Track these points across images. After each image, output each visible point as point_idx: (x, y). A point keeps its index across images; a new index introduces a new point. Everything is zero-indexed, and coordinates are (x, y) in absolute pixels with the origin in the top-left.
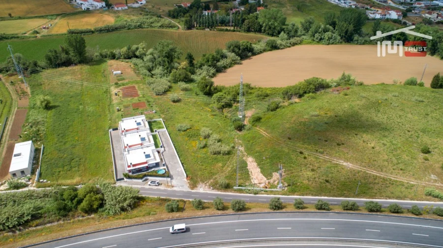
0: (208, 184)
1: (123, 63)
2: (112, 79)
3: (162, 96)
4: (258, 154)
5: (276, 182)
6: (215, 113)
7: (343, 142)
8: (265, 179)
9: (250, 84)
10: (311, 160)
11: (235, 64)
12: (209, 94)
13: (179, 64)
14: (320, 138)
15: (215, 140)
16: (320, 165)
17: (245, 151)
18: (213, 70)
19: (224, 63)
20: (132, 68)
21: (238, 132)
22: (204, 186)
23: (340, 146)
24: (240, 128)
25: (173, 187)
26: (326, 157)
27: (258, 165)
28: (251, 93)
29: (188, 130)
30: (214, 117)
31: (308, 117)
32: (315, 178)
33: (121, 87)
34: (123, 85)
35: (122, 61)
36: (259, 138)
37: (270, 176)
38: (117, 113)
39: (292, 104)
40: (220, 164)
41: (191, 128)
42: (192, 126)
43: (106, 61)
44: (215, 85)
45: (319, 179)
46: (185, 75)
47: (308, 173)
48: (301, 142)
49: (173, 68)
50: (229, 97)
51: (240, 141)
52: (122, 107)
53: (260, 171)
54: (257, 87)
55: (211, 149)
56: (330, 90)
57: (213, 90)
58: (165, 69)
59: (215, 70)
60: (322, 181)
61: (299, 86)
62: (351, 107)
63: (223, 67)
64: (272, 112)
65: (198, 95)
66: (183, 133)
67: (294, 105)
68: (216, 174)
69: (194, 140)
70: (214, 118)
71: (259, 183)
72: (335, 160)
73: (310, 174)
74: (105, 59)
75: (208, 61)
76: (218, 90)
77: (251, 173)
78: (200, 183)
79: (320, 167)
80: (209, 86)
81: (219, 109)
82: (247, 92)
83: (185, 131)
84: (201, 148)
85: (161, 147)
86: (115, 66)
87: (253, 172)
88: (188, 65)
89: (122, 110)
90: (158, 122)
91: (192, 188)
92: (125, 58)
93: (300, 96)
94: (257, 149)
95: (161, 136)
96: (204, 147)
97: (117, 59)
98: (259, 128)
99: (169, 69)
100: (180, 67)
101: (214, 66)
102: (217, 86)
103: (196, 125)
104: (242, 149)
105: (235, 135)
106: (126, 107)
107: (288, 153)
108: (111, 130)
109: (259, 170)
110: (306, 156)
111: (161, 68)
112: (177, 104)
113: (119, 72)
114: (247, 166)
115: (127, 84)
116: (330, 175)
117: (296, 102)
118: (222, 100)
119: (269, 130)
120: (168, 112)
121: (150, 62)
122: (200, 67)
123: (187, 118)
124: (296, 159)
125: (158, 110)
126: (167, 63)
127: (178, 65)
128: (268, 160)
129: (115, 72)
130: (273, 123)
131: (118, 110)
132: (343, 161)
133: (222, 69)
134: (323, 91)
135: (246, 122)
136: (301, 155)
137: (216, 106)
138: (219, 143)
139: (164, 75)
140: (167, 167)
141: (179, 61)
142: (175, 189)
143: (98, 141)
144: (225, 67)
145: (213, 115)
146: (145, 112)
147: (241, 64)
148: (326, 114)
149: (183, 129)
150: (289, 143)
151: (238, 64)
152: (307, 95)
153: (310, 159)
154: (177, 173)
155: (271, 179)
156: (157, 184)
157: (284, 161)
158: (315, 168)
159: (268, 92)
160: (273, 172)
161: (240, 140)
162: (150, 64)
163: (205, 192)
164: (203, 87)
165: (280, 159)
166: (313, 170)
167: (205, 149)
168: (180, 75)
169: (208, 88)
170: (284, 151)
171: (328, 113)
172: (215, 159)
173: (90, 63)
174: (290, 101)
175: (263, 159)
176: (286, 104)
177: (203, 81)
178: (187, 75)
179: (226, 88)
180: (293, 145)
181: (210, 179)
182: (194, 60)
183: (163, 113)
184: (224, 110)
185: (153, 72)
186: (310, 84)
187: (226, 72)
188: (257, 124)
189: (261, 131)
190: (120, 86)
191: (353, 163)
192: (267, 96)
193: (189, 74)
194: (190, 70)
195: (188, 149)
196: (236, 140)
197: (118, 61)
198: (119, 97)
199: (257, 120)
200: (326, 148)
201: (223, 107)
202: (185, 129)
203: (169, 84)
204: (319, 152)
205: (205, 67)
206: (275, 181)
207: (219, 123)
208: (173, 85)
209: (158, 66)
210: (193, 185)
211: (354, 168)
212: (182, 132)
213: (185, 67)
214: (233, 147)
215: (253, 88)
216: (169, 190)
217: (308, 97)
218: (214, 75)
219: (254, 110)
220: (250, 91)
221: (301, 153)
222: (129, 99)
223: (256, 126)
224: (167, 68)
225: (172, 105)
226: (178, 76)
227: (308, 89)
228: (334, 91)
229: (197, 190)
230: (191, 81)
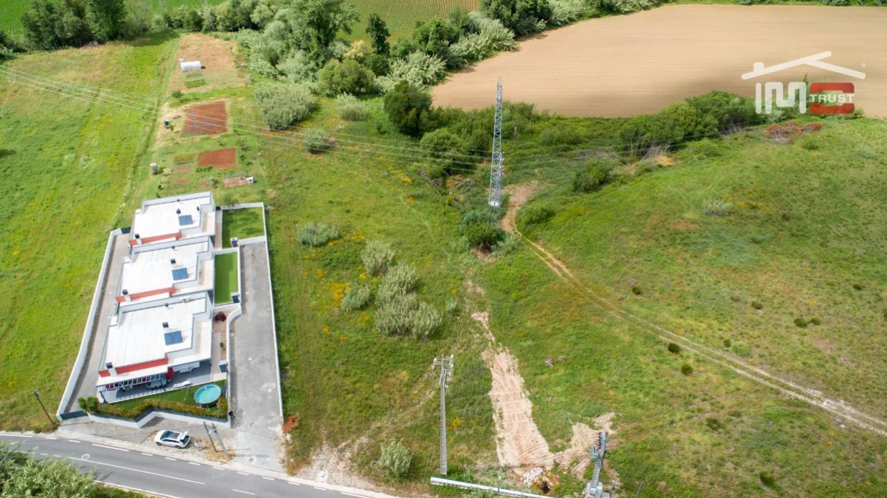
0: (348, 454)
1: (217, 40)
2: (174, 81)
3: (289, 132)
4: (530, 343)
5: (581, 467)
6: (419, 191)
7: (816, 316)
8: (544, 447)
9: (532, 107)
10: (708, 381)
11: (499, 50)
12: (414, 131)
13: (347, 44)
14: (737, 293)
15: (402, 284)
16: (740, 404)
17: (492, 326)
18: (436, 65)
19: (469, 46)
20: (233, 54)
21: (480, 255)
22: (333, 460)
23: (806, 330)
24: (487, 243)
25: (231, 456)
26: (758, 370)
27: (528, 385)
28: (532, 132)
29: (331, 244)
30: (418, 202)
31: (696, 217)
32: (721, 462)
33: (188, 105)
34: (197, 99)
35: (216, 37)
36: (540, 284)
37: (562, 437)
38: (152, 178)
39: (648, 170)
40: (404, 375)
41: (340, 237)
42: (348, 228)
43: (178, 36)
44: (435, 105)
45: (737, 464)
46: (356, 76)
47: (697, 437)
48: (675, 308)
49: (330, 56)
50: (467, 142)
51: (479, 290)
52: (170, 160)
53: (530, 412)
54: (550, 114)
55: (385, 316)
56: (762, 130)
57: (424, 120)
58: (311, 58)
59: (444, 63)
60: (748, 478)
61: (674, 116)
62: (830, 187)
63: (464, 57)
64: (586, 195)
65: (384, 132)
66: (313, 252)
67: (656, 174)
68: (383, 413)
69: (338, 281)
70: (414, 207)
71: (522, 466)
72: (791, 385)
73: (704, 439)
74: (176, 31)
75: (426, 39)
76: (441, 120)
77: (501, 417)
78: (325, 447)
79: (738, 415)
80: (414, 110)
81: (434, 177)
82: (521, 130)
83: (322, 245)
84: (355, 309)
85: (236, 300)
86: (194, 47)
87: (505, 415)
88: (371, 50)
89: (166, 171)
90: (253, 213)
91: (293, 469)
92: (227, 29)
93: (675, 147)
94: (529, 324)
95: (248, 261)
96: (365, 306)
97: (207, 31)
98: (544, 246)
99: (322, 58)
100: (348, 54)
101: (442, 53)
102: (440, 109)
103: (359, 225)
104: (481, 317)
105: (468, 266)
106: (180, 162)
107: (632, 344)
108: (119, 231)
109: (527, 406)
110: (691, 362)
111: (299, 55)
112: (321, 157)
113: (197, 64)
114: (489, 389)
115: (206, 95)
116: (777, 454)
117: (660, 166)
118: (445, 150)
119: (575, 258)
120: (288, 183)
121: (277, 38)
122: (405, 54)
123: (339, 204)
124: (655, 373)
125: (264, 174)
126: (314, 42)
127: (344, 47)
128: (562, 371)
129: (184, 65)
130: (589, 233)
131: (157, 172)
132: (818, 393)
133: (463, 63)
134: (741, 133)
135: (507, 225)
136: (674, 356)
137: (428, 166)
138: (412, 297)
139: (306, 75)
140: (233, 375)
141: (347, 37)
142: (237, 465)
143: (71, 267)
144: (472, 58)
145: (415, 197)
146: (226, 181)
147: (515, 50)
148: (754, 207)
149: (315, 240)
150: (635, 307)
151: (508, 49)
152: (692, 145)
153: (702, 378)
154: (259, 399)
155: (563, 448)
156: (181, 444)
157: (615, 378)
158: (722, 416)
159: (582, 131)
160: (574, 421)
161: (481, 284)
162: (277, 45)
163: (332, 487)
164: (399, 112)
165: (601, 370)
166: (713, 424)
167: (366, 315)
168: (343, 75)
169: (413, 112)
170: (615, 340)
171: (760, 204)
172: (394, 352)
173: (137, 41)
174: (644, 162)
175: (543, 366)
176: (631, 169)
177: (401, 94)
178: (362, 75)
179: (464, 115)
180: (646, 318)
181: (359, 432)
182: (388, 35)
183: (274, 185)
184: (450, 181)
185: (280, 67)
186: (706, 111)
187: (473, 70)
188: (538, 231)
189: (550, 256)
190: (187, 100)
191: (855, 405)
192: (576, 142)
193: (370, 72)
194: (375, 63)
195: (316, 309)
196: (470, 283)
197: (207, 36)
198: (173, 134)
199: (539, 220)
200: (756, 333)
201: (448, 172)
202: (323, 239)
203: (312, 99)
204: (736, 350)
205: (416, 57)
206: (576, 461)
207: (426, 223)
208: (324, 101)
209: (292, 50)
210: (299, 457)
211: (863, 425)
212: (311, 249)
213: (361, 55)
214: (456, 312)
215: (538, 118)
216: (216, 472)
217: (697, 152)
218: (440, 77)
219: (535, 182)
220: (530, 126)
221: (674, 349)
222: (198, 138)
223: (536, 239)
224: (318, 56)
225: (306, 161)
226: (336, 78)
227: (700, 127)
228: (773, 134)
229: (307, 477)
230: (375, 92)
